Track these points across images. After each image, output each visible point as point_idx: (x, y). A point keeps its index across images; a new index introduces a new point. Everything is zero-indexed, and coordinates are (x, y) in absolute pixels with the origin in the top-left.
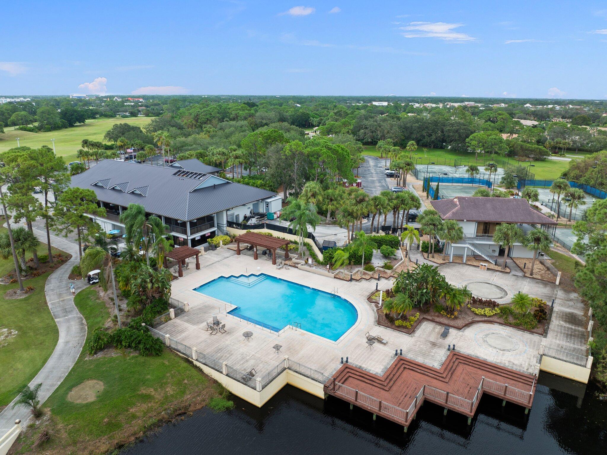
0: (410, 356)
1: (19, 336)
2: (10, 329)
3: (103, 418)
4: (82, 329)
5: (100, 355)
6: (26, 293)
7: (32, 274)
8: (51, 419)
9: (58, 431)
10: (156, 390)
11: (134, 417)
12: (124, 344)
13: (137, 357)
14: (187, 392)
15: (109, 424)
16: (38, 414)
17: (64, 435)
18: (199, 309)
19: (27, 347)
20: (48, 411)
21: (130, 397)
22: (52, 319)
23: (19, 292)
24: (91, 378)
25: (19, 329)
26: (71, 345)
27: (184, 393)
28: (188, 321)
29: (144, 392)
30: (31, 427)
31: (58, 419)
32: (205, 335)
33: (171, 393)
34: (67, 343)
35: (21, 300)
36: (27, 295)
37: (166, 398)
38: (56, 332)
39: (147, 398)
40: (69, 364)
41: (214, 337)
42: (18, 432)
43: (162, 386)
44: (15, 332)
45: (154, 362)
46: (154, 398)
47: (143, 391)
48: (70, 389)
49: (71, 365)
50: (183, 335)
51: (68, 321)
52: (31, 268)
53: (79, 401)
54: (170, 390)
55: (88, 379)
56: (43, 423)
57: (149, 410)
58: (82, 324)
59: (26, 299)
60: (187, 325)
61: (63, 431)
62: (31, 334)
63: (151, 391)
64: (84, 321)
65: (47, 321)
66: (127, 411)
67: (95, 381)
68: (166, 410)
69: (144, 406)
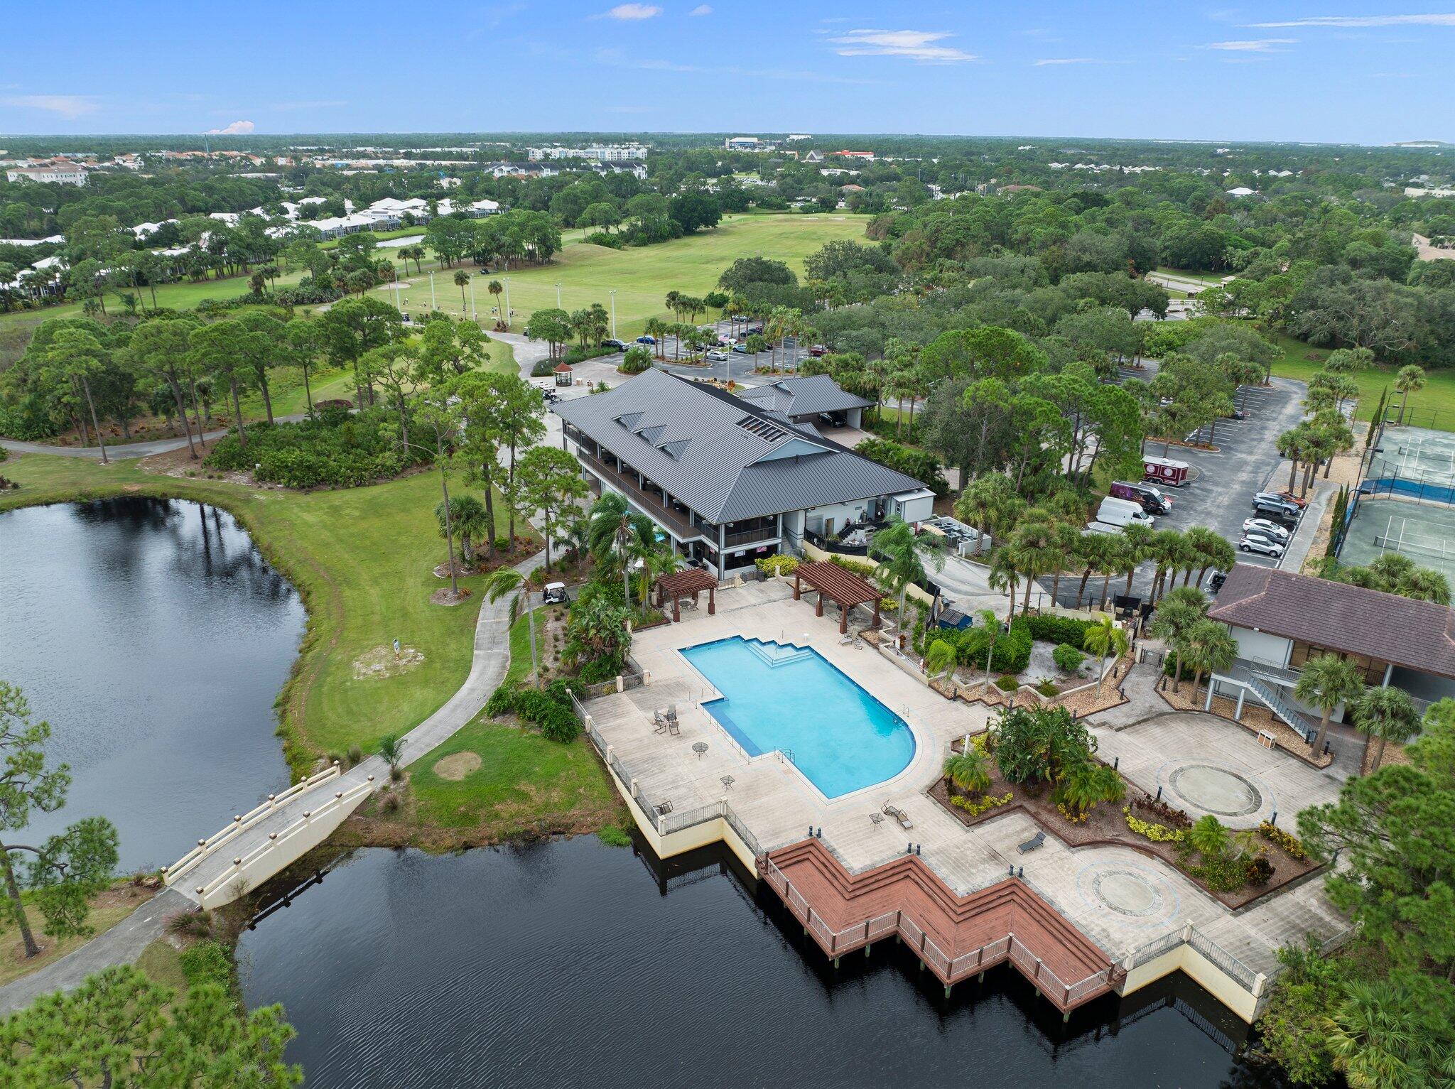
0: (931, 861)
1: (424, 665)
2: (417, 651)
3: (460, 806)
4: (500, 674)
5: (498, 720)
6: (459, 598)
7: (479, 567)
8: (406, 788)
9: (407, 804)
10: (538, 790)
11: (497, 816)
12: (528, 713)
13: (536, 737)
14: (578, 806)
15: (465, 815)
16: (396, 776)
17: (412, 811)
18: (667, 686)
19: (426, 683)
20: (408, 775)
21: (503, 790)
22: (472, 649)
23: (450, 594)
24: (472, 750)
25: (428, 653)
26: (475, 695)
27: (572, 805)
28: (637, 702)
29: (523, 788)
30: (385, 788)
31: (413, 789)
32: (647, 729)
33: (556, 800)
34: (473, 690)
35: (448, 609)
36: (458, 603)
37: (547, 805)
38: (468, 670)
39: (524, 797)
40: (460, 721)
41: (659, 737)
42: (369, 790)
43: (549, 786)
44: (421, 657)
45: (556, 751)
46: (531, 800)
47: (523, 786)
48: (442, 756)
49: (462, 724)
50: (618, 721)
51: (489, 657)
52: (481, 558)
53: (444, 776)
54: (556, 796)
55: (468, 750)
56: (396, 790)
57: (519, 814)
58: (504, 667)
59: (455, 609)
60: (633, 707)
61: (412, 806)
62: (438, 665)
63: (531, 790)
64: (508, 664)
65: (464, 651)
66: (492, 805)
67: (474, 755)
68: (539, 820)
69: (515, 807)
